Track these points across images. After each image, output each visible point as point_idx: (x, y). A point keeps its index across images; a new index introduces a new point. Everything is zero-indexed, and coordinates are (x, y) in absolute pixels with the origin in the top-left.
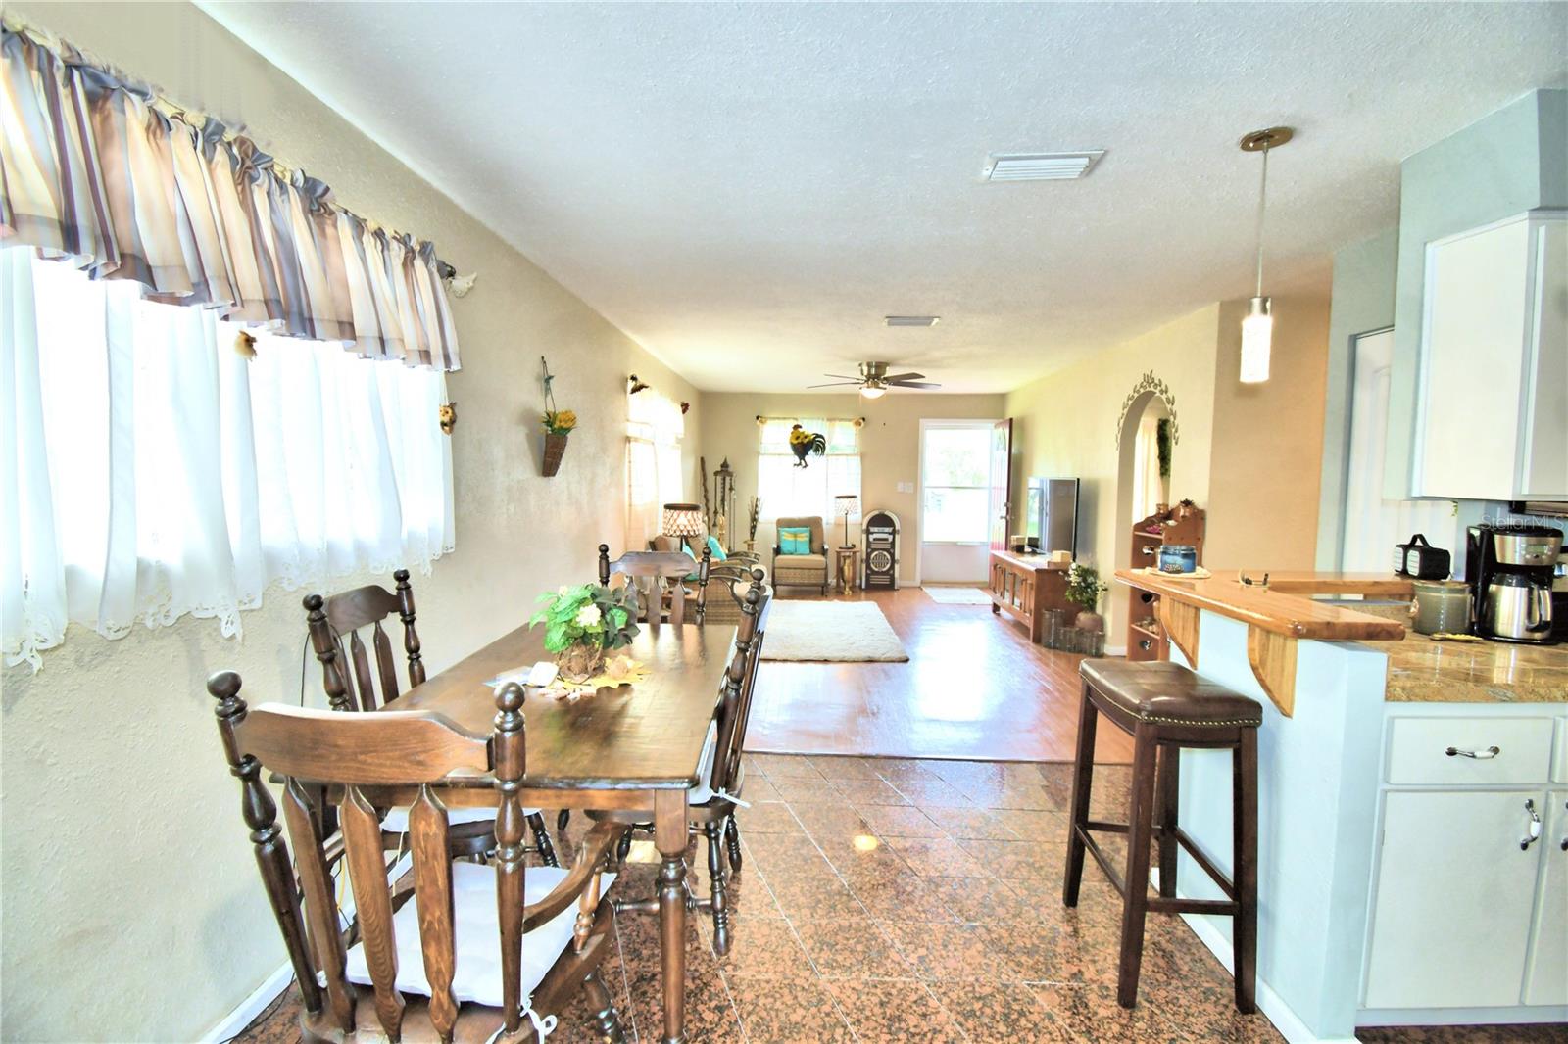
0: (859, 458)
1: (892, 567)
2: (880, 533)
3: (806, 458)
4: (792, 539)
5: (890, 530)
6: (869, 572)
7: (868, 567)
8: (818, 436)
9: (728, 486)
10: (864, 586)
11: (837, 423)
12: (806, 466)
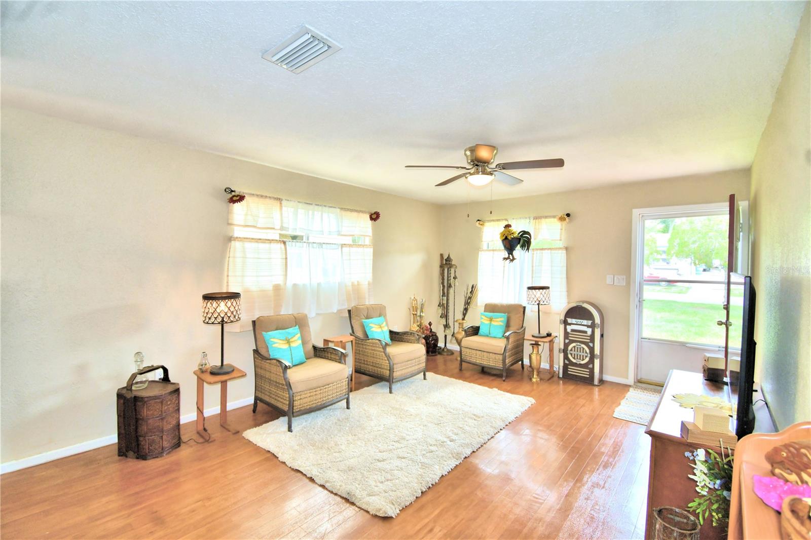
0: (565, 252)
1: (592, 361)
2: (577, 324)
3: (514, 253)
4: (488, 322)
5: (589, 323)
6: (567, 362)
7: (566, 357)
8: (525, 232)
9: (452, 275)
10: (561, 376)
11: (543, 220)
12: (514, 259)
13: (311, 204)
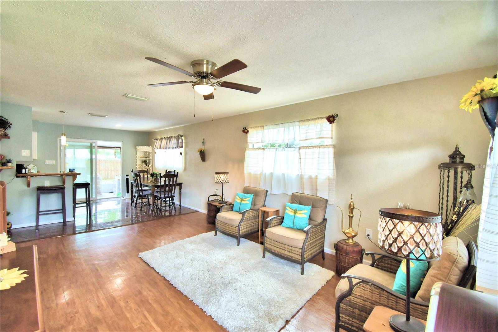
13: (279, 124)
